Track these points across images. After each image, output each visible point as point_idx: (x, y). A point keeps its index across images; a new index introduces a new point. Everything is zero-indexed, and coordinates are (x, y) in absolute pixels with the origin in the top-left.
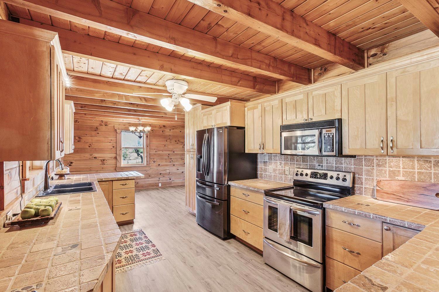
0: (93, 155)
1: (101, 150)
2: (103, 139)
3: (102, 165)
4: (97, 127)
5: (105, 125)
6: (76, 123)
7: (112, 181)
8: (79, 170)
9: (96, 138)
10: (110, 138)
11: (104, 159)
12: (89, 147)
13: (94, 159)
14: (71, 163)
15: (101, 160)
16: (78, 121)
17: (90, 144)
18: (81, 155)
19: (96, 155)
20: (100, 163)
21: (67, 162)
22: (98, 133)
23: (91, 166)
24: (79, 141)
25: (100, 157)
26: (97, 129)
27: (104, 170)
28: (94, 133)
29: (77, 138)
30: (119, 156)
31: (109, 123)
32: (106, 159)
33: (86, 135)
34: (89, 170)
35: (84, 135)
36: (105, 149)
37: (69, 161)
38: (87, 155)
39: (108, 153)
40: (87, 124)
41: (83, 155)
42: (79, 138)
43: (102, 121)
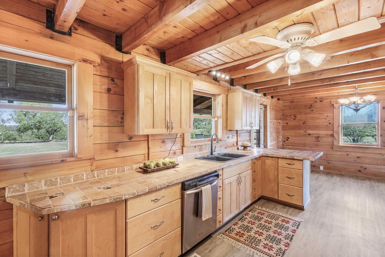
0: (307, 132)
1: (316, 127)
2: (318, 116)
3: (317, 142)
4: (311, 105)
5: (320, 102)
6: (292, 103)
7: (278, 158)
8: (294, 145)
9: (310, 115)
10: (326, 115)
11: (319, 136)
12: (304, 124)
13: (308, 135)
14: (288, 138)
15: (316, 137)
16: (293, 102)
17: (304, 122)
18: (296, 131)
19: (310, 132)
20: (315, 139)
21: (285, 137)
22: (312, 110)
23: (306, 142)
24: (294, 119)
25: (314, 134)
26: (312, 106)
27: (318, 147)
28: (308, 110)
29: (292, 117)
30: (337, 133)
31: (325, 98)
32: (321, 136)
33: (301, 113)
34: (303, 146)
35: (299, 113)
36: (320, 126)
37: (286, 137)
38: (302, 132)
39: (324, 130)
40: (302, 103)
41: (298, 131)
42: (295, 116)
43: (316, 98)
